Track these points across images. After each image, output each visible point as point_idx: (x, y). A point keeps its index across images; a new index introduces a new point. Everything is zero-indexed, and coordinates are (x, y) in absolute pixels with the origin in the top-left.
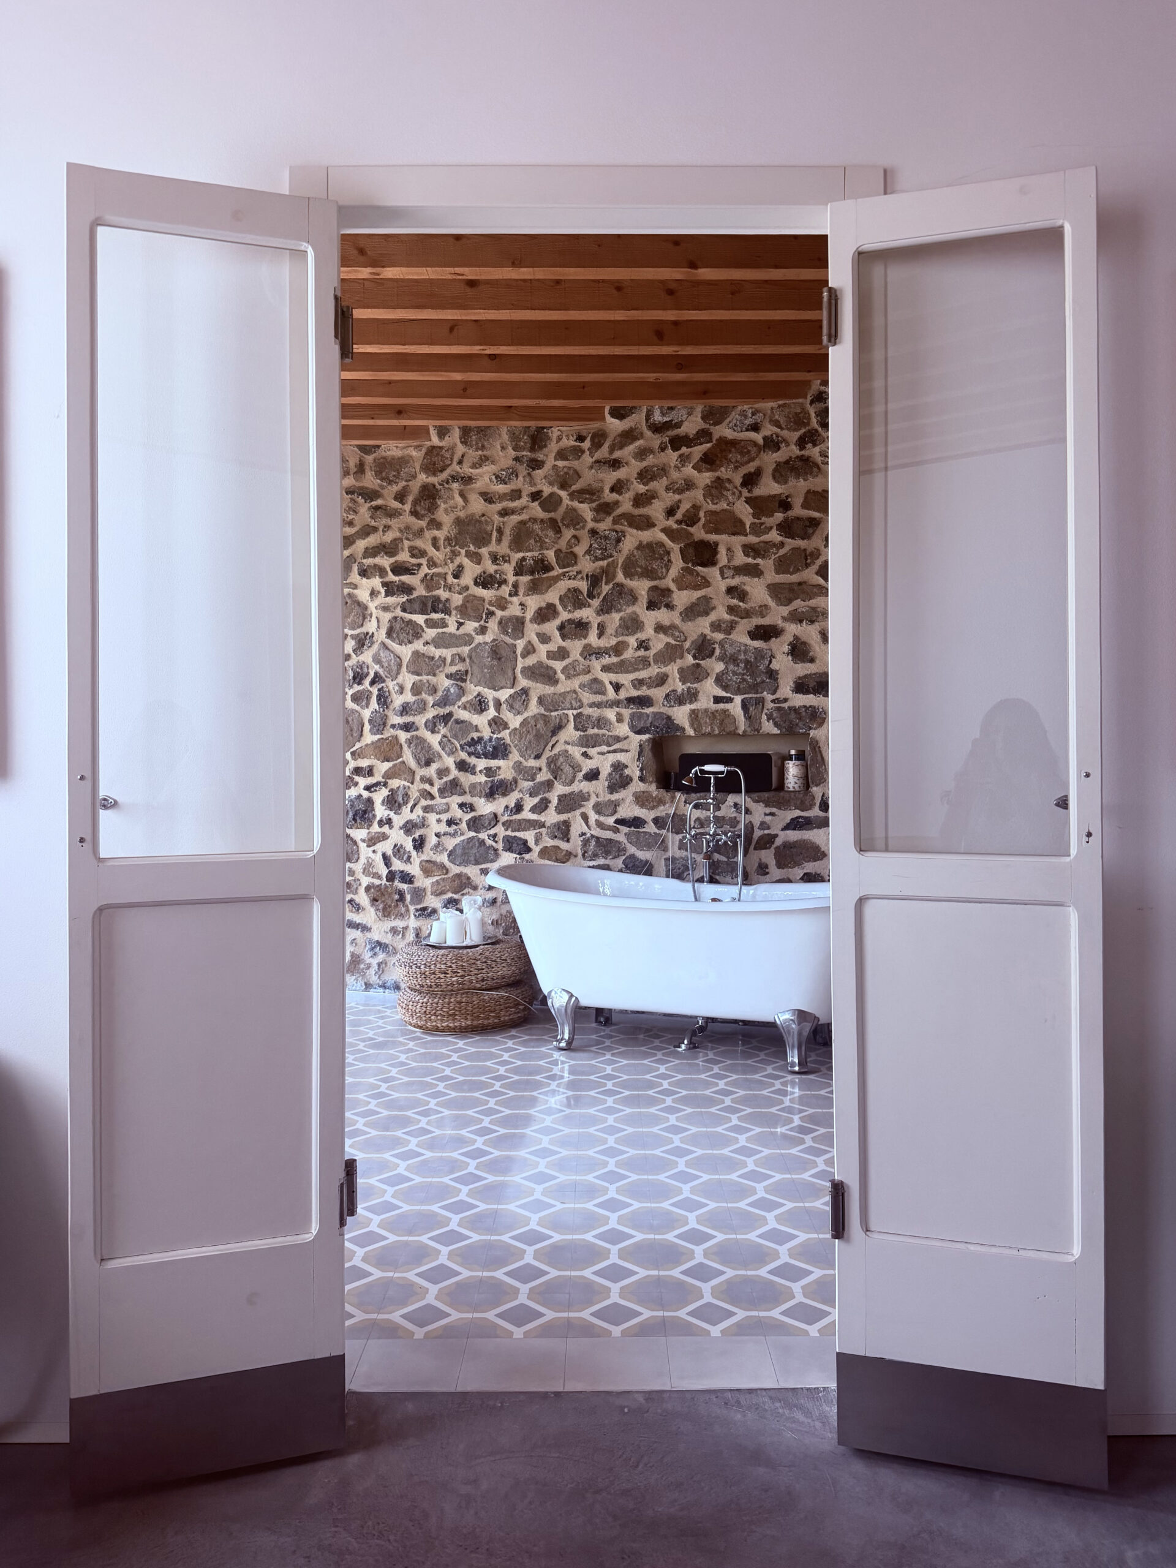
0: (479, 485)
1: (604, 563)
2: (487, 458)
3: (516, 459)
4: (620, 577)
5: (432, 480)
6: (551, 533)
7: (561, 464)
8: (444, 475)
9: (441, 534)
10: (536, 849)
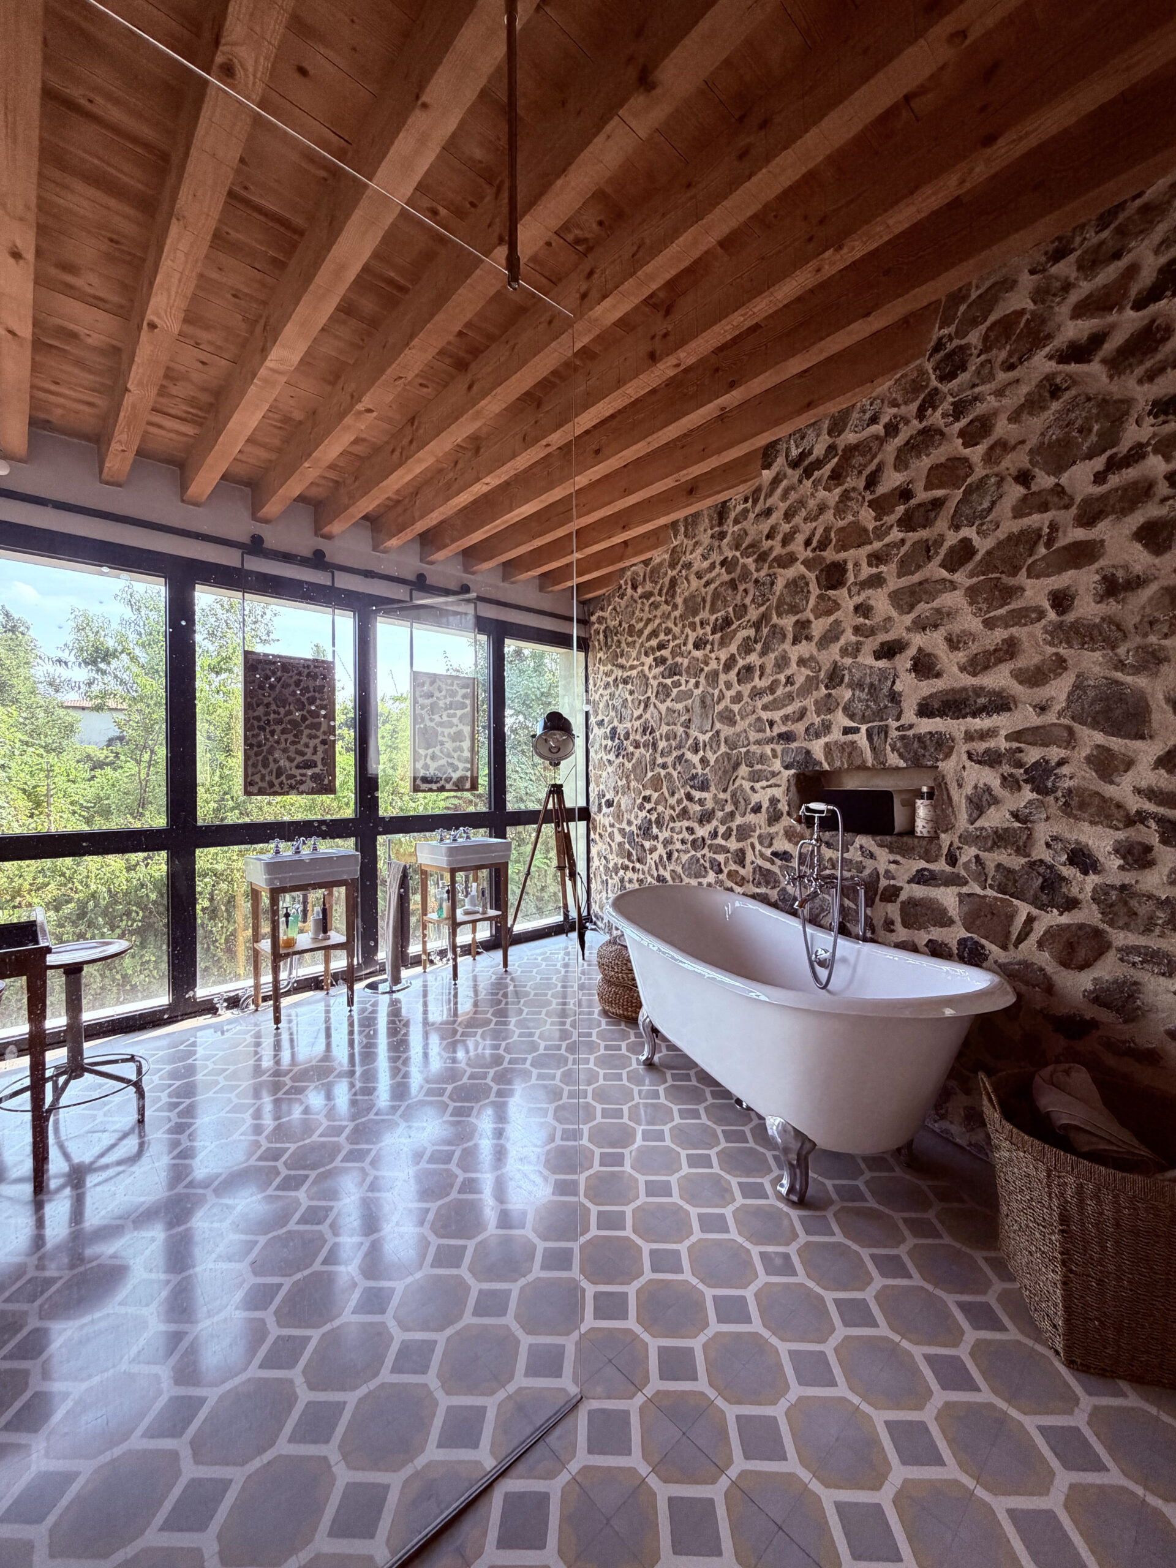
0: (695, 568)
1: (763, 609)
2: (696, 543)
3: (712, 537)
4: (775, 620)
5: (675, 572)
6: (730, 592)
7: (736, 528)
8: (679, 567)
9: (677, 613)
10: (726, 871)
